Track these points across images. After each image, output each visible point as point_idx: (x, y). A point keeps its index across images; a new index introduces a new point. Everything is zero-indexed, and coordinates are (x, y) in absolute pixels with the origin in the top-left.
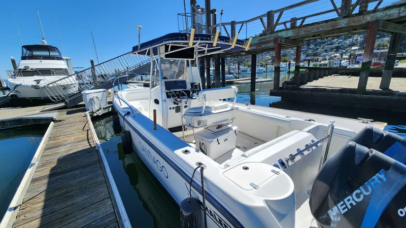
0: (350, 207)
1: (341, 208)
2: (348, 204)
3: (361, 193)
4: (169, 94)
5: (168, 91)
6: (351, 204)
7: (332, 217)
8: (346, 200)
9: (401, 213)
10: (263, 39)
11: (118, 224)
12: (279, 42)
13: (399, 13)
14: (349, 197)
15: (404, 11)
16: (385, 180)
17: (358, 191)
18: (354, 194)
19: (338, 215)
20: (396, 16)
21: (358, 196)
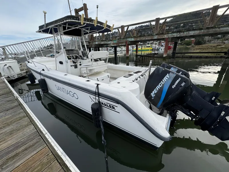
0: (158, 90)
1: (155, 91)
2: (157, 89)
3: (162, 83)
4: (69, 57)
5: (69, 56)
6: (158, 89)
7: (152, 96)
8: (157, 88)
9: (173, 87)
10: (120, 41)
11: (41, 136)
12: (128, 43)
13: (177, 35)
14: (158, 86)
15: (179, 34)
16: (168, 77)
17: (160, 83)
18: (159, 84)
19: (154, 94)
20: (176, 36)
21: (160, 85)
